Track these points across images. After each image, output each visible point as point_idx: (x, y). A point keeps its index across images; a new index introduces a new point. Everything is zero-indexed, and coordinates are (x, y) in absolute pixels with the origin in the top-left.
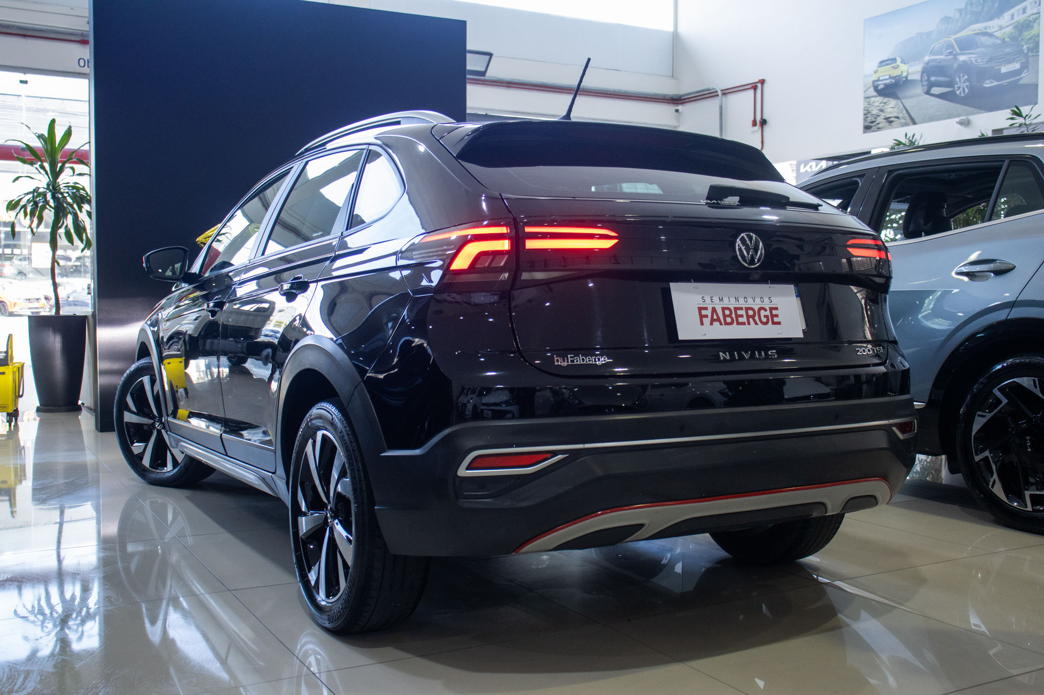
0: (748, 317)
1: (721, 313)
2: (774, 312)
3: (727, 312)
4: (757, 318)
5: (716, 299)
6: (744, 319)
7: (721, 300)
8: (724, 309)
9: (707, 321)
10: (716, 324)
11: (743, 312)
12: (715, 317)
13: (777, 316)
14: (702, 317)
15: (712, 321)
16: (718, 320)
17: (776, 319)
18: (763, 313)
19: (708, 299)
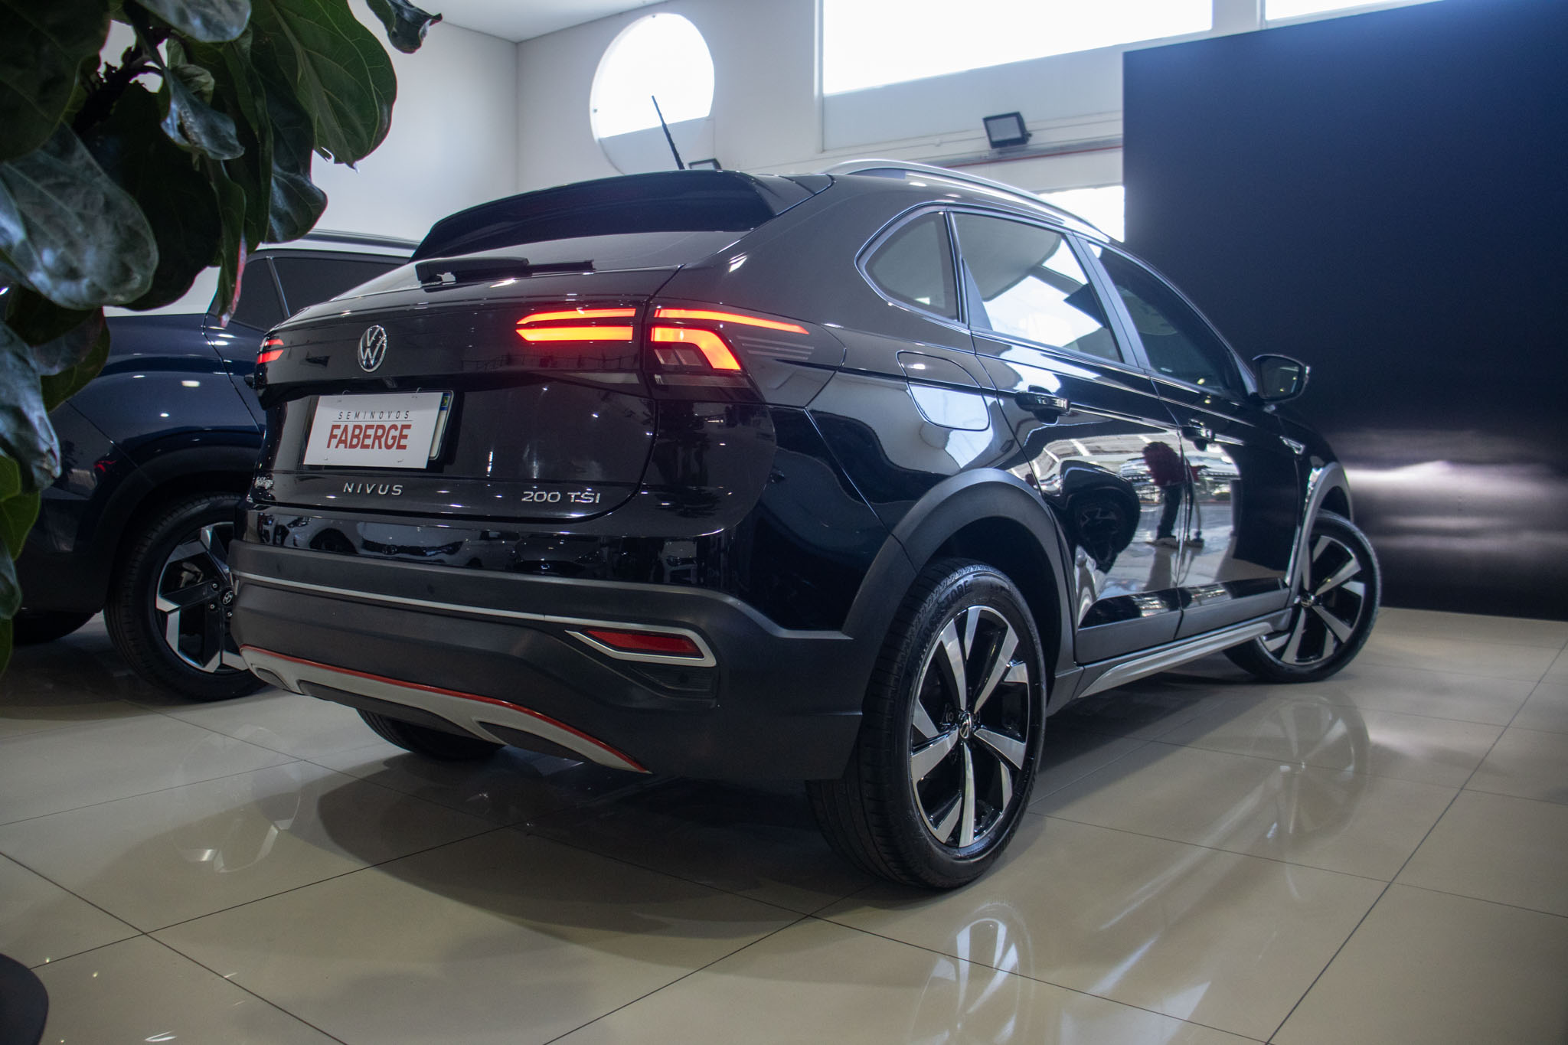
0: (376, 437)
1: (351, 432)
2: (405, 432)
3: (357, 432)
4: (383, 440)
5: (353, 415)
6: (368, 442)
7: (357, 416)
8: (355, 427)
9: (334, 442)
10: (342, 446)
11: (371, 432)
12: (343, 438)
13: (405, 437)
14: (333, 436)
15: (340, 441)
16: (345, 442)
17: (403, 442)
18: (393, 433)
19: (345, 415)
